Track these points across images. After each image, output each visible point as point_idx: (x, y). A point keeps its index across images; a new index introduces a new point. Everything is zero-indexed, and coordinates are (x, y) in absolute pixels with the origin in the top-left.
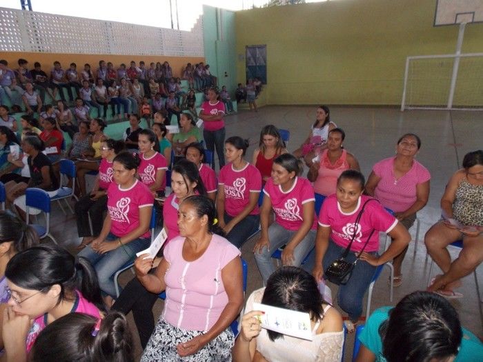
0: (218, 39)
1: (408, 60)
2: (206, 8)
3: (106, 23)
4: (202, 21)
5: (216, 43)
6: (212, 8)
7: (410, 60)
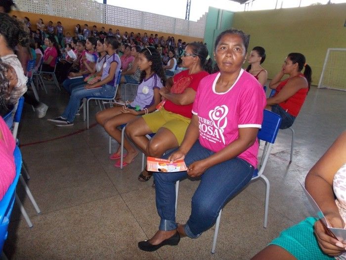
0: (217, 29)
1: (328, 50)
2: (210, 9)
3: (142, 12)
4: (207, 16)
5: (214, 31)
6: (215, 9)
7: (330, 51)
